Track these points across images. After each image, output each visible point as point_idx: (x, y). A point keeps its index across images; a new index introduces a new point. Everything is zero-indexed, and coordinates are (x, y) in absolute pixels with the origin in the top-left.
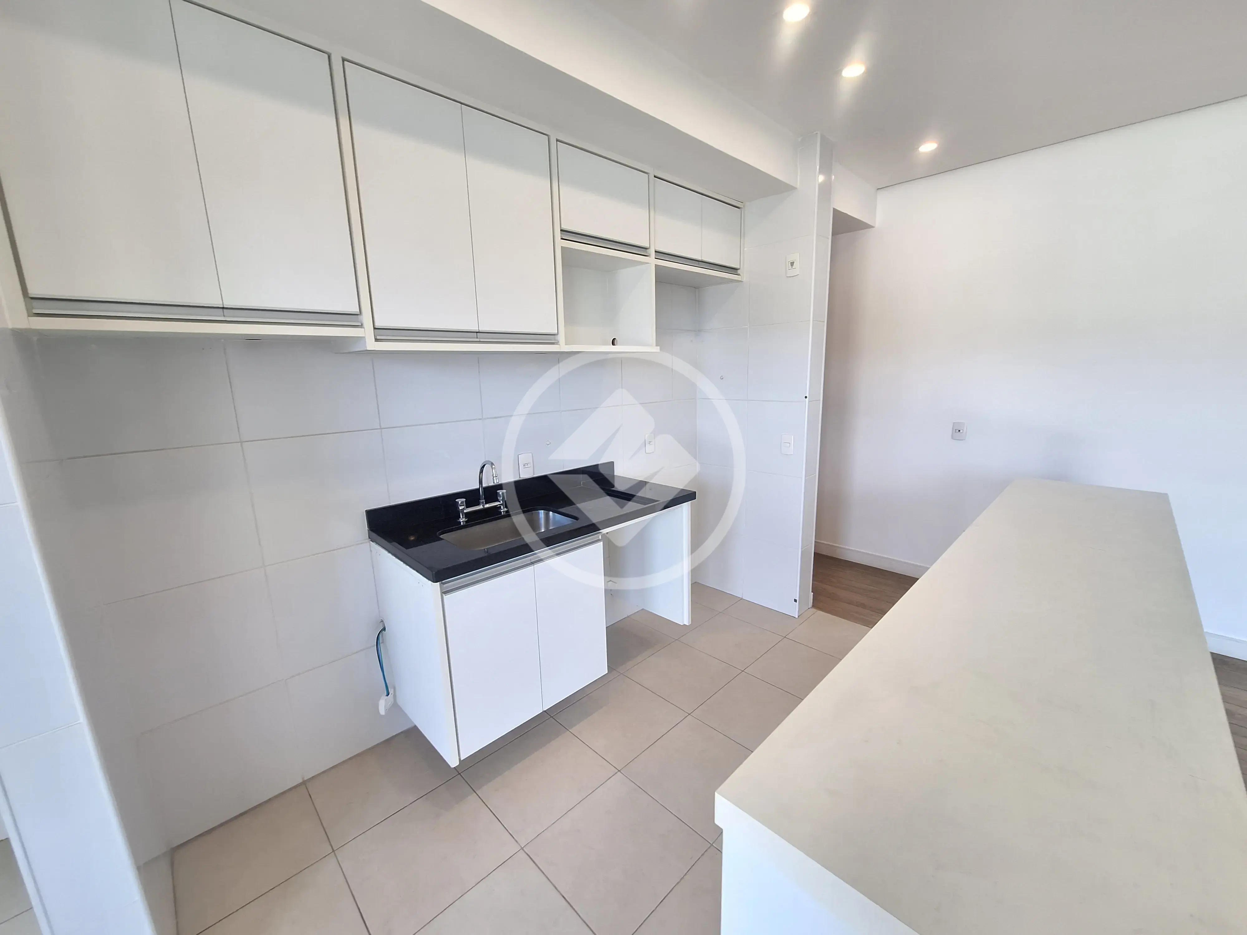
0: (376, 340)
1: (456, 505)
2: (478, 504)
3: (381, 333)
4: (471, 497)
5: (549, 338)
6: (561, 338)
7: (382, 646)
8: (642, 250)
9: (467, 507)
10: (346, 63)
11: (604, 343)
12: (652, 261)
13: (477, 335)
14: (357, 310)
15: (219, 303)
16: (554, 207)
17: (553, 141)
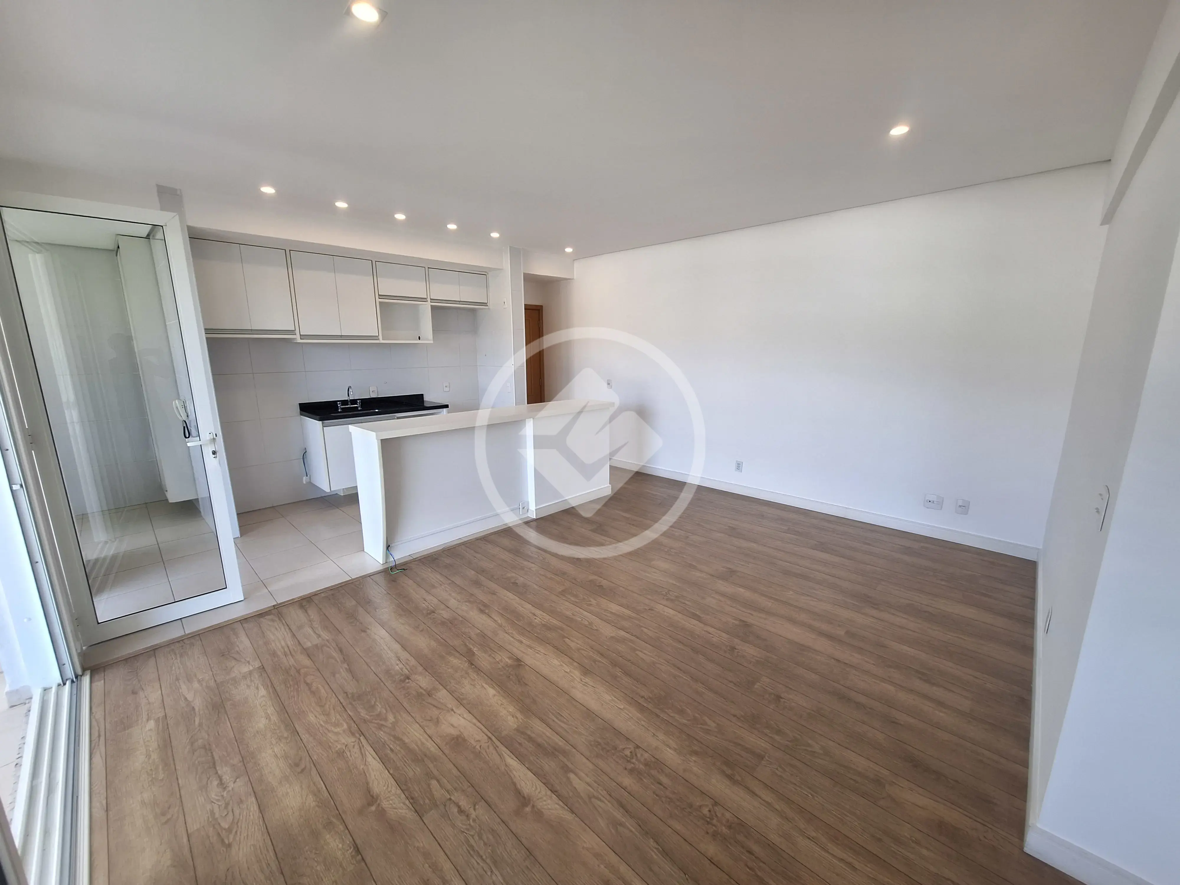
0: (301, 339)
1: (337, 404)
2: (348, 405)
3: (302, 337)
4: (344, 402)
5: (376, 338)
6: (380, 337)
7: (305, 460)
8: (424, 300)
9: (342, 405)
10: (291, 251)
11: (416, 340)
12: (429, 304)
13: (341, 337)
14: (294, 329)
15: (250, 329)
16: (376, 287)
17: (374, 263)
